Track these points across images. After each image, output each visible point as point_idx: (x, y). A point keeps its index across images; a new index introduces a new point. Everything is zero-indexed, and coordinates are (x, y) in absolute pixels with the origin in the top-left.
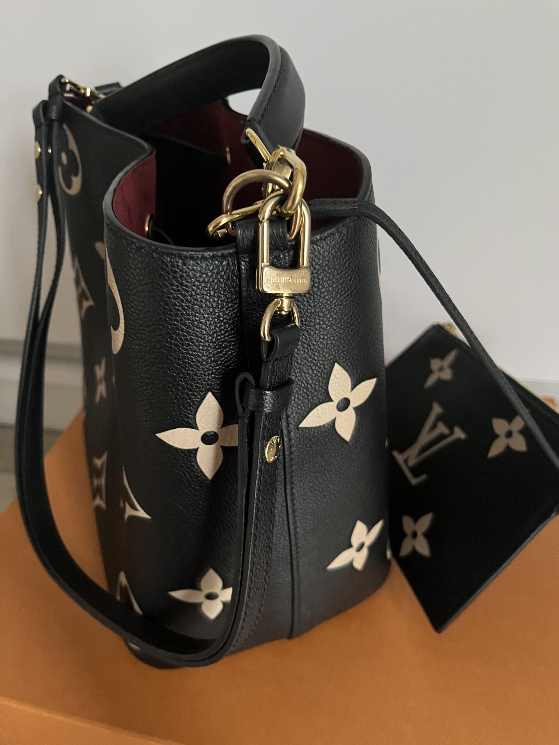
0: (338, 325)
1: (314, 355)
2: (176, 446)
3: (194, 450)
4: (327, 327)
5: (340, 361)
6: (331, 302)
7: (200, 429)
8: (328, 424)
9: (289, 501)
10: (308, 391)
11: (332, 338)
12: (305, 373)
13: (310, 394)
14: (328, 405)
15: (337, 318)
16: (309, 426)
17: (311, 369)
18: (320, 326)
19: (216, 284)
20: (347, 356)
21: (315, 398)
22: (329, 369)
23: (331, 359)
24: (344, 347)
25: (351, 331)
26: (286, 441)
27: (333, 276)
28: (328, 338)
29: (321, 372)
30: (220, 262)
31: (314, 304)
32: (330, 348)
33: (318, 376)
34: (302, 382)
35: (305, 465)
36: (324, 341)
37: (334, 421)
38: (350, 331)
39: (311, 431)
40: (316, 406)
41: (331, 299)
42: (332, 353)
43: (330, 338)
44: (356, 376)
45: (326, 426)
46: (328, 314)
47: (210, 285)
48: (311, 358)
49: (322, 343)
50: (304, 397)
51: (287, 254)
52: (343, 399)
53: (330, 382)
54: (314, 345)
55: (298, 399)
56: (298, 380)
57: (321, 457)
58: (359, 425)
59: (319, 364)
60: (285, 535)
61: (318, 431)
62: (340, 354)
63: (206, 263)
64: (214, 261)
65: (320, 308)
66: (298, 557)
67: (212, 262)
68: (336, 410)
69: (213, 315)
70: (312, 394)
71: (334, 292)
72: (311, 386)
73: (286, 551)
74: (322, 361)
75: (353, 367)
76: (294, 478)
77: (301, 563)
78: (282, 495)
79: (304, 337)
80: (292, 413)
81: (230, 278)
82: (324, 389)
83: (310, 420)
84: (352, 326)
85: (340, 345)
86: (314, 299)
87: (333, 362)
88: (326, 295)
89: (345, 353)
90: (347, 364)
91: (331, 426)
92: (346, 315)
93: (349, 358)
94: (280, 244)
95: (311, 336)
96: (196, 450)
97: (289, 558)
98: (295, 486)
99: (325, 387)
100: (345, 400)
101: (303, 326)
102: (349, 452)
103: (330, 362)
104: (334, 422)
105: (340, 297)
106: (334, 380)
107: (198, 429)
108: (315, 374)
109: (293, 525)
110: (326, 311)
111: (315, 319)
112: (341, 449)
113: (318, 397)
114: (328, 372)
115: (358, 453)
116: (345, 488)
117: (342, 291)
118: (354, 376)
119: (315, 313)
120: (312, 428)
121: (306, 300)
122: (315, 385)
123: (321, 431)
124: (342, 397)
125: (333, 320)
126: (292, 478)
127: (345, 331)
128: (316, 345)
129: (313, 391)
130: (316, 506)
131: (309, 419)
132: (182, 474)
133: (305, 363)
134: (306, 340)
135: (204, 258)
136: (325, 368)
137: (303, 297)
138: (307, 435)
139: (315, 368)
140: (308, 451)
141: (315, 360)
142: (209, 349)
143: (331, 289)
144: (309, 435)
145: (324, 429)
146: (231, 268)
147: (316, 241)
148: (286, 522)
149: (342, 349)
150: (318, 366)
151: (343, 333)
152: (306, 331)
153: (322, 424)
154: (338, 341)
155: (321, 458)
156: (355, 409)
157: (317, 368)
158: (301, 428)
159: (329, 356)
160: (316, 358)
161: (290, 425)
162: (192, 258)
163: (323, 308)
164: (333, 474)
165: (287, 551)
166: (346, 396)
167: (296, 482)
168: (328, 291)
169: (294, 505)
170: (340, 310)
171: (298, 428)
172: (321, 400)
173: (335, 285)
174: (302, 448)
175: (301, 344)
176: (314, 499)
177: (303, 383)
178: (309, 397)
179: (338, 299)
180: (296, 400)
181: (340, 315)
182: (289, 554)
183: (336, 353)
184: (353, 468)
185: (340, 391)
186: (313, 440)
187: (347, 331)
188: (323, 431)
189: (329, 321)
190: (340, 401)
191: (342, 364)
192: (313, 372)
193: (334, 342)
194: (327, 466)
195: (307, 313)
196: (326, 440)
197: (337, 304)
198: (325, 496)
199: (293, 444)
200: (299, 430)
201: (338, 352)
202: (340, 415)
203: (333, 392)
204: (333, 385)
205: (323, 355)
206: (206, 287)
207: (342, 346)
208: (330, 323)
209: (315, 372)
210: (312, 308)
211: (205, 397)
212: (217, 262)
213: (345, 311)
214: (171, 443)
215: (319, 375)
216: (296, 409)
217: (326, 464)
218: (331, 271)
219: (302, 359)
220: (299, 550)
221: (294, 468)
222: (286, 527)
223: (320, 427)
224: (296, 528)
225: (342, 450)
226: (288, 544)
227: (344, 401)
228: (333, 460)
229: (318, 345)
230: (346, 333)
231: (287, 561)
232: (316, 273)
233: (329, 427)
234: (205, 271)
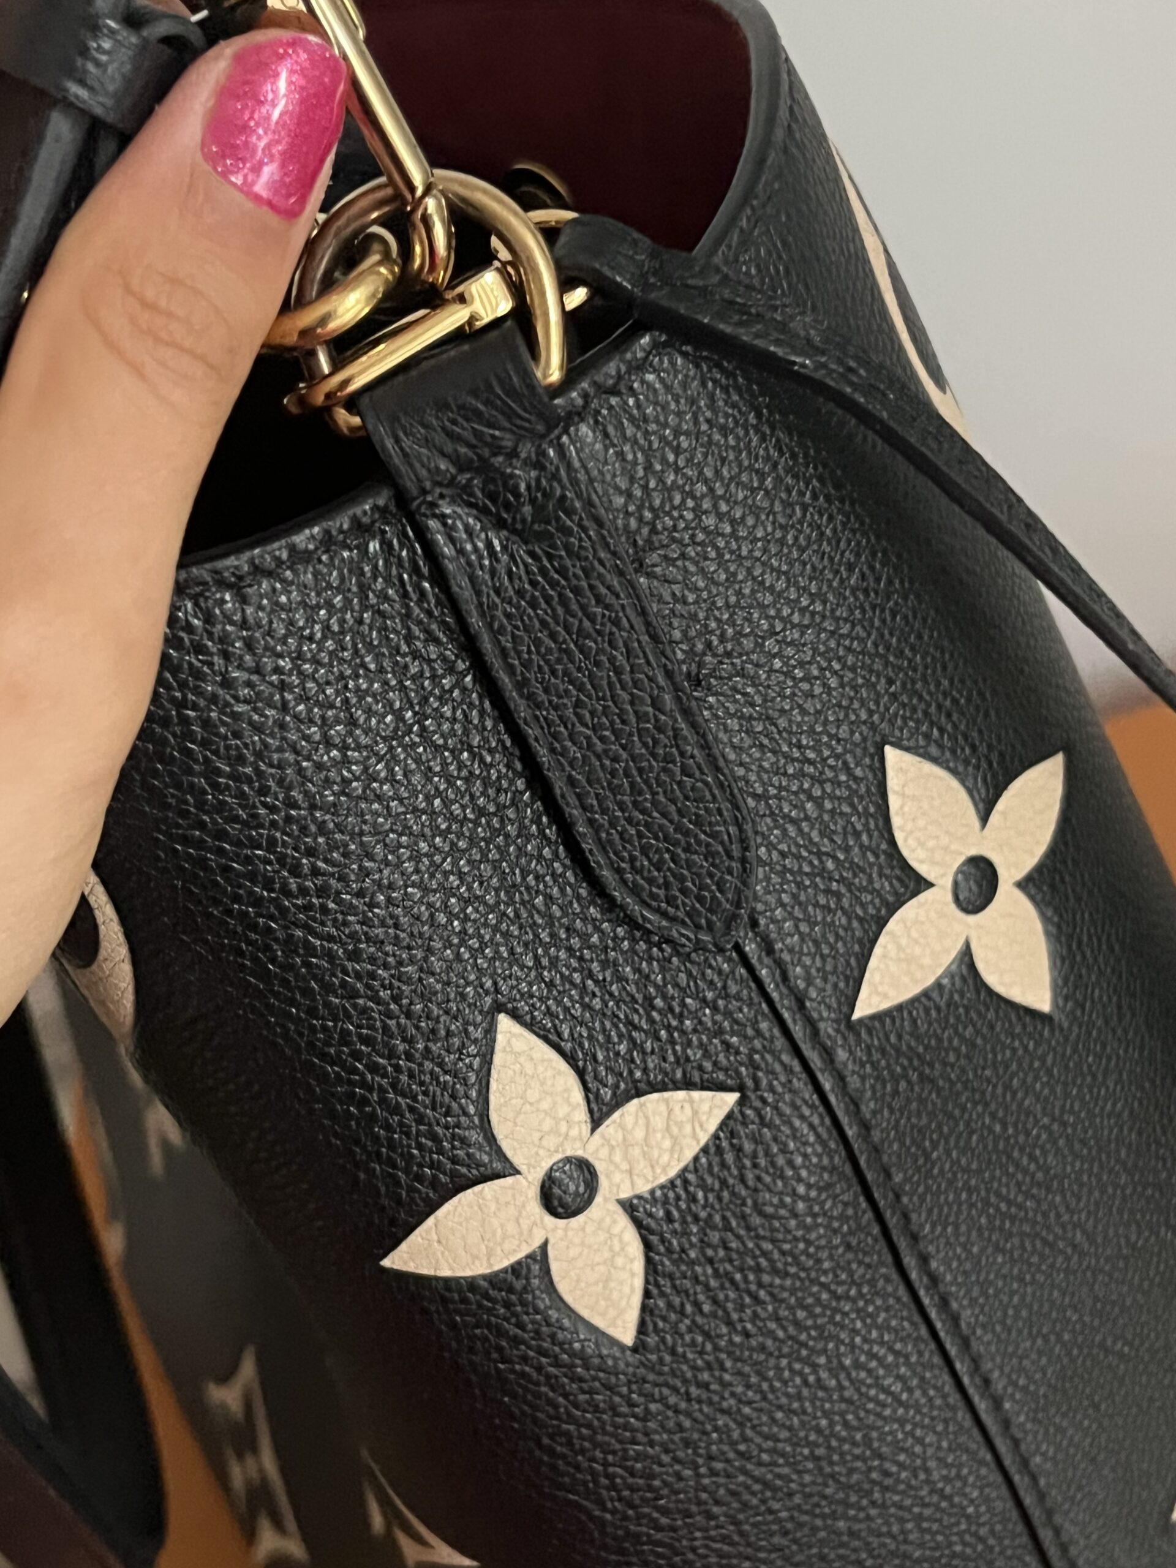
0: (838, 613)
1: (799, 746)
2: (468, 1273)
3: (531, 1257)
4: (802, 634)
5: (897, 733)
6: (782, 542)
7: (522, 1168)
8: (948, 973)
9: (933, 1314)
10: (831, 879)
11: (836, 666)
12: (793, 821)
13: (843, 890)
14: (921, 905)
15: (825, 588)
16: (885, 1005)
17: (810, 797)
18: (779, 638)
19: (371, 629)
20: (914, 710)
21: (866, 897)
22: (870, 776)
23: (865, 739)
24: (890, 682)
25: (894, 618)
26: (833, 1090)
27: (749, 453)
28: (822, 669)
29: (849, 797)
30: (357, 547)
31: (726, 570)
32: (844, 703)
33: (842, 814)
34: (798, 857)
35: (935, 1155)
36: (812, 685)
37: (967, 955)
38: (889, 619)
39: (903, 1020)
40: (882, 923)
41: (778, 534)
42: (858, 716)
43: (830, 668)
44: (977, 767)
45: (945, 981)
46: (787, 587)
47: (352, 638)
48: (793, 760)
49: (809, 695)
50: (826, 908)
51: (565, 439)
52: (963, 864)
53: (896, 821)
54: (782, 711)
55: (808, 920)
56: (784, 855)
57: (975, 1104)
58: (1063, 939)
59: (829, 774)
60: (973, 1446)
61: (927, 1011)
62: (887, 709)
63: (311, 569)
64: (336, 552)
65: (754, 579)
66: (1049, 1514)
67: (331, 559)
68: (961, 915)
69: (403, 737)
70: (849, 886)
71: (778, 507)
72: (835, 858)
73: (999, 1505)
74: (837, 757)
75: (953, 738)
76: (914, 1217)
77: (1070, 1530)
78: (898, 1300)
79: (738, 697)
80: (809, 981)
81: (410, 589)
82: (884, 852)
83: (881, 983)
84: (888, 599)
85: (873, 679)
86: (720, 555)
87: (876, 743)
88: (754, 527)
89: (905, 698)
90: (927, 736)
91: (964, 979)
92: (850, 568)
93: (926, 713)
94: (527, 416)
95: (761, 684)
96: (541, 1256)
97: (1020, 1528)
98: (931, 1249)
99: (884, 846)
100: (977, 867)
101: (722, 663)
102: (1069, 1051)
103: (865, 749)
104: (966, 959)
105: (804, 515)
106: (906, 809)
107: (518, 1172)
108: (832, 812)
109: (982, 1396)
110: (778, 579)
111: (748, 620)
112: (1035, 1049)
113: (874, 890)
114: (873, 789)
115: (1104, 1046)
116: (1110, 1190)
117: (802, 494)
118: (970, 769)
119: (743, 603)
120: (900, 1008)
121: (692, 568)
122: (847, 849)
123: (938, 1009)
124: (961, 859)
125: (812, 603)
126: (906, 1216)
127: (872, 626)
128: (792, 709)
129: (850, 875)
130: (1034, 1294)
131: (877, 978)
132: (527, 1369)
133: (780, 788)
134: (752, 705)
135: (299, 557)
136: (856, 779)
137: (679, 563)
138: (893, 1039)
139: (824, 791)
140: (922, 1101)
141: (811, 762)
142: (437, 858)
143: (762, 500)
144: (900, 1037)
145: (946, 997)
146: (400, 558)
147: (646, 358)
148: (955, 1398)
149: (887, 691)
150: (829, 780)
151: (869, 635)
152: (738, 675)
153: (930, 981)
154: (862, 668)
155: (980, 1108)
156: (1023, 885)
157: (828, 788)
158: (860, 1021)
159: (852, 733)
160: (811, 755)
161: (822, 1025)
162: (258, 571)
163: (762, 575)
164: (1044, 1153)
165: (1003, 1504)
166: (973, 852)
167: (927, 1228)
168: (755, 510)
169: (955, 1319)
170: (822, 558)
171: (850, 1025)
172: (891, 899)
173: (769, 482)
174: (896, 1093)
175: (741, 725)
176: (1016, 1271)
177: (804, 859)
178: (845, 902)
179: (801, 522)
180: (804, 928)
181: (830, 576)
182: (1015, 1514)
183: (871, 713)
184: (1109, 1106)
185: (945, 840)
186: (921, 1049)
187: (877, 623)
188: (943, 1004)
189: (803, 611)
190: (960, 877)
191: (912, 743)
192: (820, 805)
193: (851, 675)
194: (1011, 1131)
195: (716, 612)
196: (969, 1032)
197: (802, 541)
198: (1051, 1246)
199: (857, 1090)
200: (858, 1035)
201: (877, 703)
202: (979, 927)
203: (921, 854)
204: (909, 826)
205: (831, 736)
206: (344, 649)
207: (883, 680)
208: (807, 615)
209: (828, 805)
210: (727, 589)
211: (494, 1041)
212: (346, 554)
213: (842, 555)
214: (446, 1273)
215: (846, 809)
216: (818, 962)
217: (1005, 1127)
218: (738, 438)
219: (765, 776)
220: (1042, 1482)
221: (898, 1178)
222: (963, 1416)
223: (926, 994)
224: (997, 1404)
225: (1040, 1052)
226: (996, 1477)
227: (973, 871)
228: (1023, 1100)
229: (800, 706)
230: (878, 629)
231: (1017, 1542)
232: (690, 461)
233: (958, 981)
234: (318, 594)
